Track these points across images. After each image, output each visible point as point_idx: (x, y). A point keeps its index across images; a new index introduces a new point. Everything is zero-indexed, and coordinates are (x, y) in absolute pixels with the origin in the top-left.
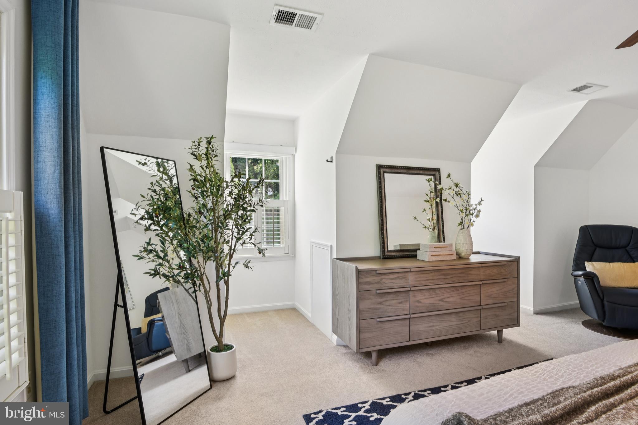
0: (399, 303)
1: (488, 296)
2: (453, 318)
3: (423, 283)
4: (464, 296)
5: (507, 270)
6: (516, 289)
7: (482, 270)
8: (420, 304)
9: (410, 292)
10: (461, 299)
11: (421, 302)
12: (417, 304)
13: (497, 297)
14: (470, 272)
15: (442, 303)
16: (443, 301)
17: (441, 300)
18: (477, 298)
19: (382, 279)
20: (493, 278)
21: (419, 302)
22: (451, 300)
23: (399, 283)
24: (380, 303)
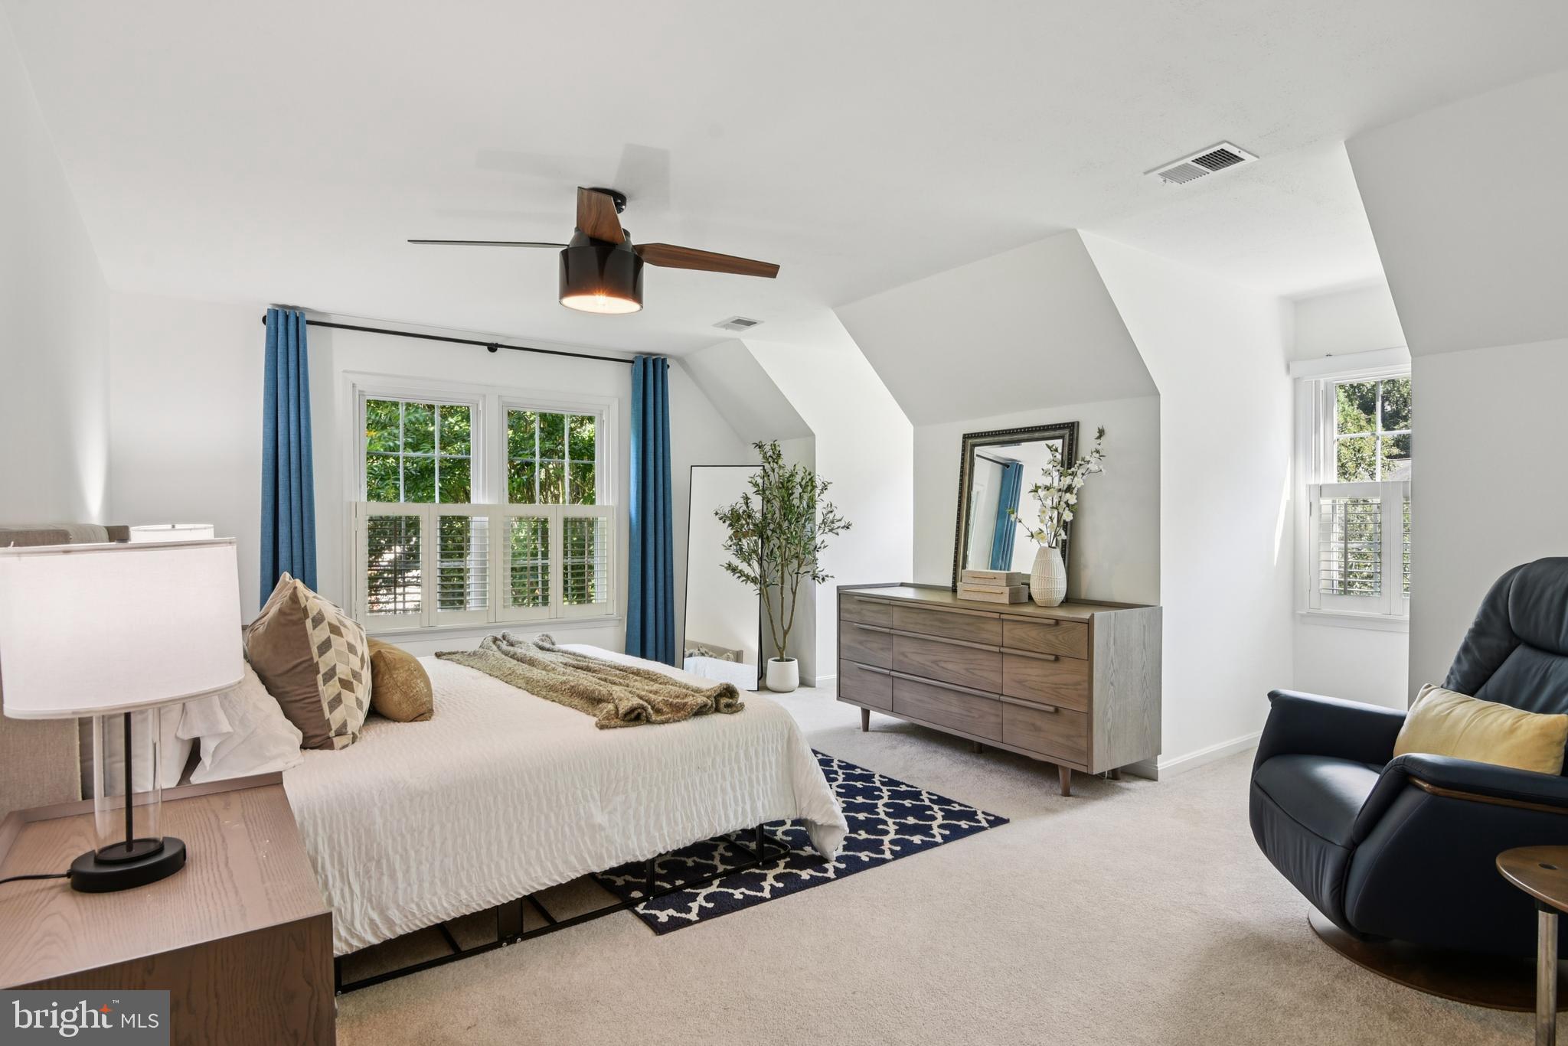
0: (882, 649)
1: (1020, 682)
2: (953, 699)
3: (910, 627)
4: (972, 666)
5: (1060, 637)
6: (1086, 685)
7: (1007, 627)
8: (906, 659)
9: (895, 638)
10: (967, 670)
11: (906, 657)
12: (901, 658)
13: (1038, 690)
14: (982, 626)
15: (937, 668)
16: (938, 665)
17: (935, 662)
18: (995, 678)
19: (862, 609)
20: (1031, 648)
21: (903, 654)
22: (950, 666)
23: (882, 620)
24: (861, 643)
